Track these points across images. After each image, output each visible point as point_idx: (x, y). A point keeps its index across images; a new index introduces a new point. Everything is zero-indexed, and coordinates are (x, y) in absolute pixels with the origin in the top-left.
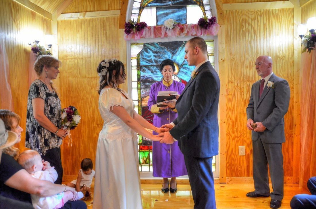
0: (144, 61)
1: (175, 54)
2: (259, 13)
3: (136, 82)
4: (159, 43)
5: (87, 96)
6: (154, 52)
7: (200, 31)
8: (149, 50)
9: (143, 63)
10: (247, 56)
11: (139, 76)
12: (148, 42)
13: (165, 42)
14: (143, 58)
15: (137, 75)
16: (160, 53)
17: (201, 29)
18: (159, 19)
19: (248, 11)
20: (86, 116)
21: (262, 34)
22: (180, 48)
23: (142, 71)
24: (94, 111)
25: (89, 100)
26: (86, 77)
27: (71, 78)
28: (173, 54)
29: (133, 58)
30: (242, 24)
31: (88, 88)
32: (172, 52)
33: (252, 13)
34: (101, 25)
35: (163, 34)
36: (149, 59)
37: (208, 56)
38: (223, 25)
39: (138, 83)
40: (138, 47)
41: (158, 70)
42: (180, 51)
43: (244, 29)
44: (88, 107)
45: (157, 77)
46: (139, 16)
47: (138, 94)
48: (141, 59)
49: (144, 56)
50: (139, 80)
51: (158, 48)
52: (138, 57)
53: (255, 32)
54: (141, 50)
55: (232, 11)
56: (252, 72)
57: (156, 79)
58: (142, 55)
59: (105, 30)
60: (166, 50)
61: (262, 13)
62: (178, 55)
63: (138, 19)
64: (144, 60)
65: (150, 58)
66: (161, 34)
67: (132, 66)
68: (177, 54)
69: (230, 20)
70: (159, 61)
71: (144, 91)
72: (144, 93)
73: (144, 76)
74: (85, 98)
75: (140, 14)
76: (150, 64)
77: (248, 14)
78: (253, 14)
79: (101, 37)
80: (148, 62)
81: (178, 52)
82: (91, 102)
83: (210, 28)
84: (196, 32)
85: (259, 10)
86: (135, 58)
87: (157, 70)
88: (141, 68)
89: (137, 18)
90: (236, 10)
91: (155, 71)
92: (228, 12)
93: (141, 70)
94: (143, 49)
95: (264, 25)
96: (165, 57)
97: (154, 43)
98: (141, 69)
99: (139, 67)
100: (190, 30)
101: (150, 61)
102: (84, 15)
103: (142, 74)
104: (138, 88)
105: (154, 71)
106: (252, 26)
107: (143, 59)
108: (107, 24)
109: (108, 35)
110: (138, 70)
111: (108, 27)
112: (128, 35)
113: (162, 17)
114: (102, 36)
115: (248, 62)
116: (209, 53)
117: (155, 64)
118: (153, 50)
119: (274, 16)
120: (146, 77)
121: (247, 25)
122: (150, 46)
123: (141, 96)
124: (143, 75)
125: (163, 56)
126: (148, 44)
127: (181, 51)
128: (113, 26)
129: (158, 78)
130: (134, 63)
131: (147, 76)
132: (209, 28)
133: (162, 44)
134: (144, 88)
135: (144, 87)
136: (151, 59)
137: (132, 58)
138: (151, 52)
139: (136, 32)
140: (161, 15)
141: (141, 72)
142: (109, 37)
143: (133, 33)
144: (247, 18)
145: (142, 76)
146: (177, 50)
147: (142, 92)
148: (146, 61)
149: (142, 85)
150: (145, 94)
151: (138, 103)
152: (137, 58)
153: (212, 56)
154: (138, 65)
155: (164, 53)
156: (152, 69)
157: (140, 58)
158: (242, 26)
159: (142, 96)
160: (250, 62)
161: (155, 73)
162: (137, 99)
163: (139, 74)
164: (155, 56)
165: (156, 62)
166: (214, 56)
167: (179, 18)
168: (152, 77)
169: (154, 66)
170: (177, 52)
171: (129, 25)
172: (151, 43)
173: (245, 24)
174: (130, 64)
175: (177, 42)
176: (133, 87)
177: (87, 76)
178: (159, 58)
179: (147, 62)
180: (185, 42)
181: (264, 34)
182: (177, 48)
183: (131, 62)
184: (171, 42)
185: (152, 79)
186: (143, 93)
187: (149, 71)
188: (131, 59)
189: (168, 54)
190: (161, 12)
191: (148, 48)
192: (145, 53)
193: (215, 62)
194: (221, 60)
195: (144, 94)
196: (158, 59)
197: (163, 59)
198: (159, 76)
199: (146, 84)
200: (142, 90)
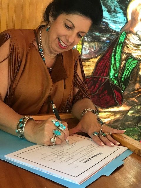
41: (121, 8)
45: (115, 22)
57: (113, 26)
71: (87, 48)
72: (88, 51)
91: (115, 9)
105: (113, 10)
134: (90, 42)
135: (89, 40)
147: (85, 49)
150: (89, 53)
156: (111, 4)
161: (114, 14)
195: (86, 54)
198: (120, 21)
199: (94, 35)
200: (84, 46)
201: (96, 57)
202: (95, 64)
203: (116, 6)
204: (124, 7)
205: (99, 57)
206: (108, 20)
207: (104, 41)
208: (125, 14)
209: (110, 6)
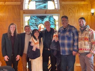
8: (33, 19)
9: (30, 24)
16: (37, 20)
19: (71, 4)
21: (76, 13)
22: (45, 19)
28: (42, 21)
29: (26, 22)
36: (33, 22)
41: (36, 27)
51: (36, 18)
53: (74, 13)
55: (65, 5)
58: (30, 21)
59: (14, 10)
60: (39, 19)
61: (77, 6)
68: (44, 21)
75: (29, 4)
78: (73, 6)
85: (75, 4)
90: (67, 4)
94: (30, 18)
101: (33, 23)
102: (5, 3)
106: (73, 11)
108: (15, 8)
114: (13, 12)
116: (56, 21)
121: (71, 10)
122: (33, 17)
128: (18, 9)
133: (38, 17)
140: (37, 5)
142: (16, 13)
144: (71, 7)
152: (28, 22)
158: (69, 11)
164: (35, 21)
165: (35, 24)
167: (44, 7)
175: (44, 16)
180: (47, 16)
182: (44, 18)
190: (38, 4)
193: (59, 24)
209: (34, 27)
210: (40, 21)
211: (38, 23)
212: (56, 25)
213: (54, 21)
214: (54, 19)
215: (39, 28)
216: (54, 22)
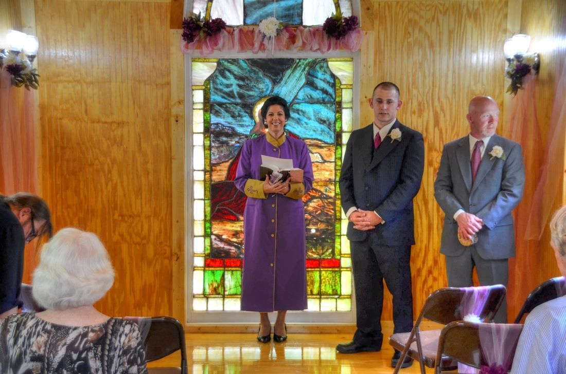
0: (218, 95)
1: (279, 82)
2: (441, 8)
3: (202, 136)
4: (248, 60)
5: (102, 159)
6: (237, 77)
7: (326, 42)
8: (227, 73)
9: (216, 98)
10: (415, 92)
11: (207, 123)
12: (226, 57)
13: (260, 59)
14: (216, 89)
15: (203, 121)
16: (250, 80)
17: (329, 38)
18: (249, 12)
19: (421, 3)
20: (99, 198)
21: (445, 49)
22: (289, 72)
23: (214, 114)
24: (115, 189)
25: (106, 167)
26: (99, 121)
27: (66, 122)
28: (275, 82)
29: (197, 88)
30: (406, 29)
31: (105, 144)
32: (272, 79)
33: (428, 8)
34: (132, 16)
35: (257, 45)
36: (227, 90)
37: (342, 89)
38: (371, 31)
39: (205, 138)
40: (207, 66)
41: (246, 112)
42: (288, 78)
43: (411, 40)
44: (103, 180)
45: (242, 126)
46: (210, 3)
47: (205, 158)
48: (212, 90)
49: (217, 84)
50: (207, 130)
51: (245, 69)
52: (207, 85)
53: (431, 45)
54: (213, 72)
55: (389, 3)
56: (423, 121)
57: (240, 130)
58: (214, 82)
59: (140, 28)
60: (261, 75)
61: (447, 9)
62: (284, 86)
63: (208, 10)
64: (219, 93)
65: (230, 89)
66: (253, 45)
67: (193, 103)
68: (283, 82)
69: (386, 21)
70: (246, 95)
71: (216, 153)
72: (218, 156)
73: (217, 124)
74: (97, 162)
76: (229, 100)
77: (421, 9)
78: (429, 10)
79: (132, 42)
80: (225, 96)
81: (285, 78)
82: (110, 171)
83: (346, 37)
84: (320, 45)
85: (441, 2)
86: (200, 87)
87: (243, 113)
88: (211, 107)
89: (206, 6)
90: (398, 3)
91: (239, 114)
92: (382, 4)
93: (211, 113)
94: (216, 69)
95: (450, 33)
96: (259, 89)
97: (238, 59)
98: (211, 110)
99: (209, 106)
100: (307, 40)
101: (230, 95)
103: (214, 119)
104: (204, 146)
105: (237, 114)
106: (426, 34)
107: (215, 91)
108: (146, 16)
109: (146, 39)
110: (205, 111)
111: (146, 24)
112: (188, 43)
113: (255, 9)
114: (135, 40)
115: (415, 103)
116: (342, 83)
117: (239, 101)
118: (236, 73)
119: (469, 14)
120: (222, 125)
121: (417, 31)
122: (229, 64)
123: (210, 162)
124: (215, 122)
125: (255, 86)
126: (227, 60)
127: (291, 78)
128: (157, 22)
129: (245, 128)
130: (199, 96)
131: (223, 123)
132: (344, 38)
133: (253, 62)
134: (217, 148)
135: (217, 145)
136: (232, 92)
137: (194, 88)
138: (232, 77)
139: (205, 38)
140: (251, 4)
141: (211, 115)
142: (149, 43)
143: (199, 41)
144: (417, 17)
145: (214, 124)
146: (283, 76)
147: (214, 154)
148: (222, 94)
149: (213, 142)
150: (219, 158)
151: (205, 175)
152: (204, 87)
153: (348, 88)
154: (206, 101)
155: (258, 80)
156: (234, 110)
157: (210, 87)
158: (407, 33)
159: (212, 162)
160: (419, 104)
161: (239, 118)
162: (202, 168)
163: (208, 119)
164: (240, 86)
165: (241, 96)
166: (352, 89)
167: (287, 13)
168: (232, 126)
169: (237, 104)
170: (281, 79)
171: (191, 25)
172: (233, 60)
173: (413, 30)
174: (191, 98)
175: (283, 59)
176: (194, 144)
177: (103, 119)
178: (248, 90)
179: (223, 97)
180: (298, 61)
181: (449, 50)
182: (283, 71)
183: (193, 96)
184: (271, 60)
185: (233, 129)
186: (214, 156)
187: (226, 114)
188: (193, 90)
189: (264, 83)
191: (225, 69)
192: (221, 78)
193: (354, 102)
194: (365, 99)
195: (216, 159)
196: (246, 92)
197: (254, 91)
198: (247, 124)
199: (221, 140)
200: (212, 151)
201: (228, 161)
202: (227, 169)
203: (240, 111)
204: (249, 111)
205: (231, 161)
206: (233, 124)
207: (233, 145)
208: (252, 117)
209: (233, 112)
210: (261, 86)
211: (251, 93)
212: (340, 103)
213: (333, 86)
214: (333, 76)
215: (257, 119)
216: (330, 90)
